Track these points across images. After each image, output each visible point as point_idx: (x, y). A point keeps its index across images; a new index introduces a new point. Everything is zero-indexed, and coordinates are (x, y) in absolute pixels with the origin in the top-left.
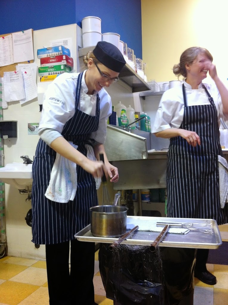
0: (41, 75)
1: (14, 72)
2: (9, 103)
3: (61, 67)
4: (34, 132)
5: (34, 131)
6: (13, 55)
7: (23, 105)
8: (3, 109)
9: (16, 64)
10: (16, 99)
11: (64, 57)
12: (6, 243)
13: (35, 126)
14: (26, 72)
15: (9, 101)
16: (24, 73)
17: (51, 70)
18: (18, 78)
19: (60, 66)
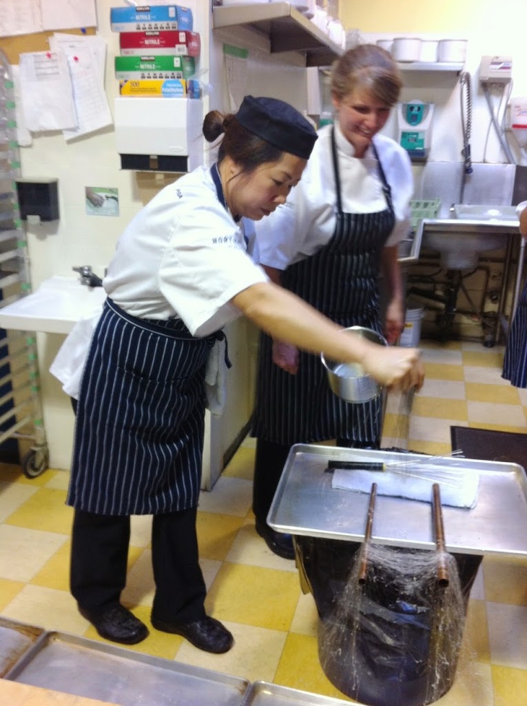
0: (122, 77)
1: (44, 53)
2: (34, 135)
3: (175, 63)
4: (100, 209)
5: (101, 205)
6: (40, 7)
7: (70, 142)
8: (19, 146)
9: (49, 33)
10: (55, 126)
11: (182, 37)
12: (45, 444)
13: (103, 195)
14: (76, 59)
15: (35, 129)
16: (71, 59)
17: (149, 66)
18: (55, 70)
19: (171, 58)
